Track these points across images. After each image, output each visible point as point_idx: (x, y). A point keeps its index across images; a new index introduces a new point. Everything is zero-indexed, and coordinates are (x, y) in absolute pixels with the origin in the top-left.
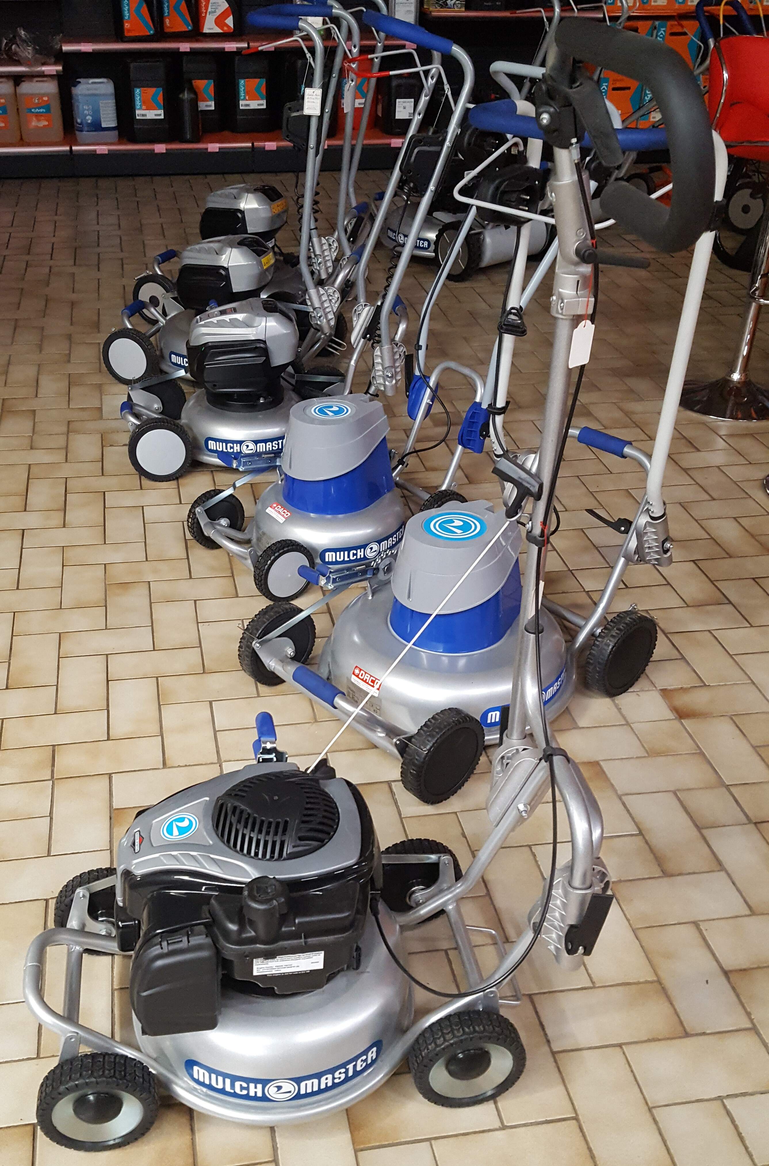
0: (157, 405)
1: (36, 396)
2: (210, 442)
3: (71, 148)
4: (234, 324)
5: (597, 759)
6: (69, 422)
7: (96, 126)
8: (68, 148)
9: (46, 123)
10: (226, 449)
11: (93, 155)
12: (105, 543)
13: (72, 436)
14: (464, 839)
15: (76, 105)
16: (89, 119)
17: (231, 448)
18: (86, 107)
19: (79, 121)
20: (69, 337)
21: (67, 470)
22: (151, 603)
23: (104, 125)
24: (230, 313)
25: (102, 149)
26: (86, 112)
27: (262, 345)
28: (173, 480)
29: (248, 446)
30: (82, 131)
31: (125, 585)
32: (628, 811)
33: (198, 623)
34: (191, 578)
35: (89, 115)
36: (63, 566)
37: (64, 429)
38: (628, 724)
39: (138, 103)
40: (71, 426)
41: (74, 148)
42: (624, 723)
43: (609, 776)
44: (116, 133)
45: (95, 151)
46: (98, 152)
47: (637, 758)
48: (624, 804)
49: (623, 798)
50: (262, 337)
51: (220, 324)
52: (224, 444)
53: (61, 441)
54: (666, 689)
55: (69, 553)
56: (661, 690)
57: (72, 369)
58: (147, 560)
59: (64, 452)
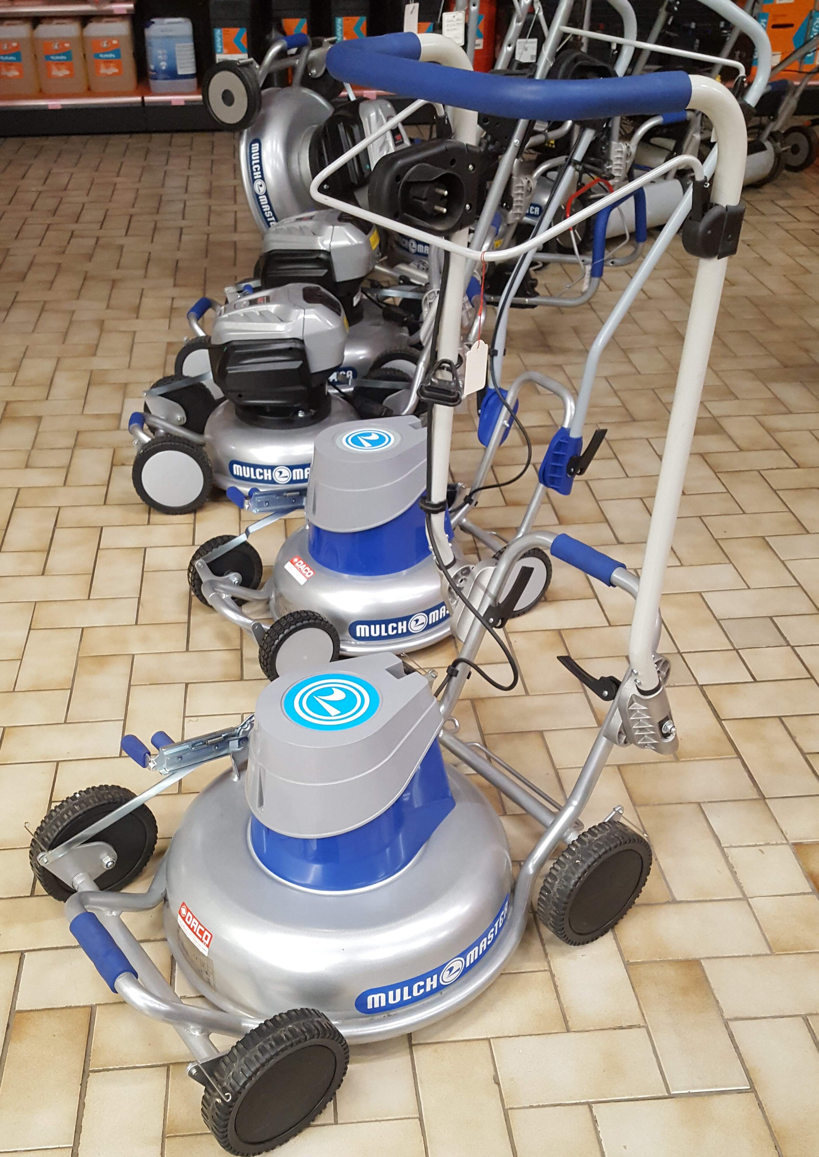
0: (180, 416)
1: (47, 399)
2: (235, 466)
3: (143, 98)
4: (264, 317)
5: (698, 957)
6: (78, 433)
7: (172, 74)
8: (139, 99)
9: (116, 70)
10: (255, 475)
11: (167, 107)
12: (89, 599)
13: (78, 452)
14: (496, 1086)
15: (149, 48)
16: (164, 65)
17: (260, 474)
18: (160, 52)
19: (152, 67)
20: (101, 323)
21: (63, 497)
22: (130, 686)
23: (180, 72)
24: (260, 304)
25: (178, 100)
26: (160, 57)
27: (298, 346)
28: (190, 512)
29: (281, 473)
30: (156, 79)
31: (102, 660)
32: (736, 1048)
33: (184, 717)
34: (187, 650)
35: (163, 60)
36: (30, 629)
37: (71, 442)
38: (745, 898)
39: (219, 46)
40: (80, 437)
41: (147, 99)
42: (741, 896)
43: (712, 986)
44: (194, 81)
45: (170, 102)
46: (174, 104)
47: (754, 956)
48: (731, 1036)
49: (732, 1025)
50: (299, 336)
51: (247, 318)
52: (252, 469)
53: (63, 458)
54: (801, 844)
55: (42, 612)
56: (795, 844)
57: (98, 363)
58: (136, 623)
59: (63, 472)
